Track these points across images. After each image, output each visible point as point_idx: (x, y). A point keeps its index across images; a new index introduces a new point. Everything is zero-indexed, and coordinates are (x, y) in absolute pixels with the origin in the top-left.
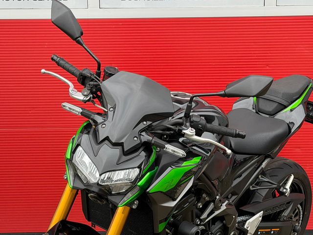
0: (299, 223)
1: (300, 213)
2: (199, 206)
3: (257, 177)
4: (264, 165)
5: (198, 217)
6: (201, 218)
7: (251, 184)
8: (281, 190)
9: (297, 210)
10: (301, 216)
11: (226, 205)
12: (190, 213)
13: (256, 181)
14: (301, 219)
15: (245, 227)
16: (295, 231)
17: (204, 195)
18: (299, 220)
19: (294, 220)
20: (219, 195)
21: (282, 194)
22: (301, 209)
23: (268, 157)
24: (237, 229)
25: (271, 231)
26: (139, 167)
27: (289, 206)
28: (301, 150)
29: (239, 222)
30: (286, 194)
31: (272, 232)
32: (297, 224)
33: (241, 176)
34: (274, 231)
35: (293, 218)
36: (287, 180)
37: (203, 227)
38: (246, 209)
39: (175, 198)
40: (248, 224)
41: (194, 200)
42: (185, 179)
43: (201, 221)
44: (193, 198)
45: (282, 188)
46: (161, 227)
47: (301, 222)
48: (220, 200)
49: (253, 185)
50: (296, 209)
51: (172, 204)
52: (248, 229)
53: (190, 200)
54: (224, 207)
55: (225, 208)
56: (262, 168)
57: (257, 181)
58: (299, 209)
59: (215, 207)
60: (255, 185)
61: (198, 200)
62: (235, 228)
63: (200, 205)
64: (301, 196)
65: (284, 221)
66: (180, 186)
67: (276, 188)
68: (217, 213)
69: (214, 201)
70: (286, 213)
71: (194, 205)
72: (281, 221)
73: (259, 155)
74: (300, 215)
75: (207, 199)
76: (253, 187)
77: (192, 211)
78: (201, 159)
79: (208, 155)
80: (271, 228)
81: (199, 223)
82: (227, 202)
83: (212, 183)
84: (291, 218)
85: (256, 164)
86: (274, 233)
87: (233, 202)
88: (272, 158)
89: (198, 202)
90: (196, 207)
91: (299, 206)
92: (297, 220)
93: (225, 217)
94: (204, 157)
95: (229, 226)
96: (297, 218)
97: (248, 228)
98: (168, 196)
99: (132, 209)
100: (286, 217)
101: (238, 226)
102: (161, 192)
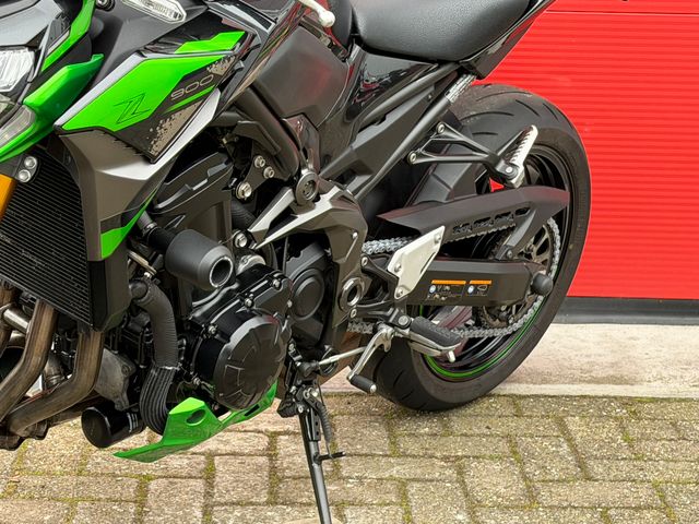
0: (549, 271)
1: (554, 242)
2: (243, 193)
3: (432, 128)
4: (453, 94)
5: (241, 226)
6: (252, 230)
7: (414, 146)
8: (499, 168)
9: (547, 236)
10: (558, 252)
11: (332, 200)
12: (213, 211)
13: (427, 138)
14: (557, 259)
15: (390, 268)
16: (535, 290)
17: (259, 161)
18: (552, 263)
19: (537, 259)
20: (311, 166)
21: (503, 179)
22: (556, 231)
23: (468, 73)
24: (364, 271)
25: (468, 285)
26: (33, 45)
27: (524, 221)
28: (573, 80)
29: (374, 256)
30: (513, 181)
31: (471, 290)
32: (544, 272)
33: (384, 119)
34: (476, 286)
35: (534, 254)
36: (519, 142)
37: (260, 260)
38: (396, 217)
39: (152, 152)
40: (400, 260)
41: (224, 171)
42: (186, 96)
43: (251, 238)
44: (223, 166)
45: (502, 163)
46: (108, 243)
47: (555, 268)
48: (313, 183)
49: (420, 150)
50: (542, 232)
51: (141, 172)
52: (398, 275)
53: (211, 172)
54: (324, 205)
55: (329, 207)
56: (449, 103)
57: (433, 138)
58: (551, 232)
59: (295, 201)
60: (426, 149)
61: (240, 175)
62: (358, 266)
63: (245, 190)
64: (561, 197)
65: (507, 260)
66: (168, 116)
67: (485, 164)
68: (302, 219)
69: (292, 183)
70: (512, 240)
71: (227, 188)
72: (498, 261)
73: (441, 62)
74: (553, 250)
75: (269, 172)
76: (419, 156)
77: (220, 207)
78: (242, 40)
79: (268, 31)
80: (468, 276)
81: (243, 244)
82: (335, 190)
83: (284, 125)
84: (529, 257)
85: (432, 89)
86: (476, 291)
87: (355, 192)
88: (479, 78)
89: (240, 180)
90: (234, 195)
91: (552, 223)
92: (544, 262)
93: (328, 234)
94: (254, 36)
95: (339, 261)
96: (546, 256)
97: (396, 271)
98: (128, 145)
99: (16, 184)
100: (512, 249)
101: (369, 262)
102: (105, 131)
